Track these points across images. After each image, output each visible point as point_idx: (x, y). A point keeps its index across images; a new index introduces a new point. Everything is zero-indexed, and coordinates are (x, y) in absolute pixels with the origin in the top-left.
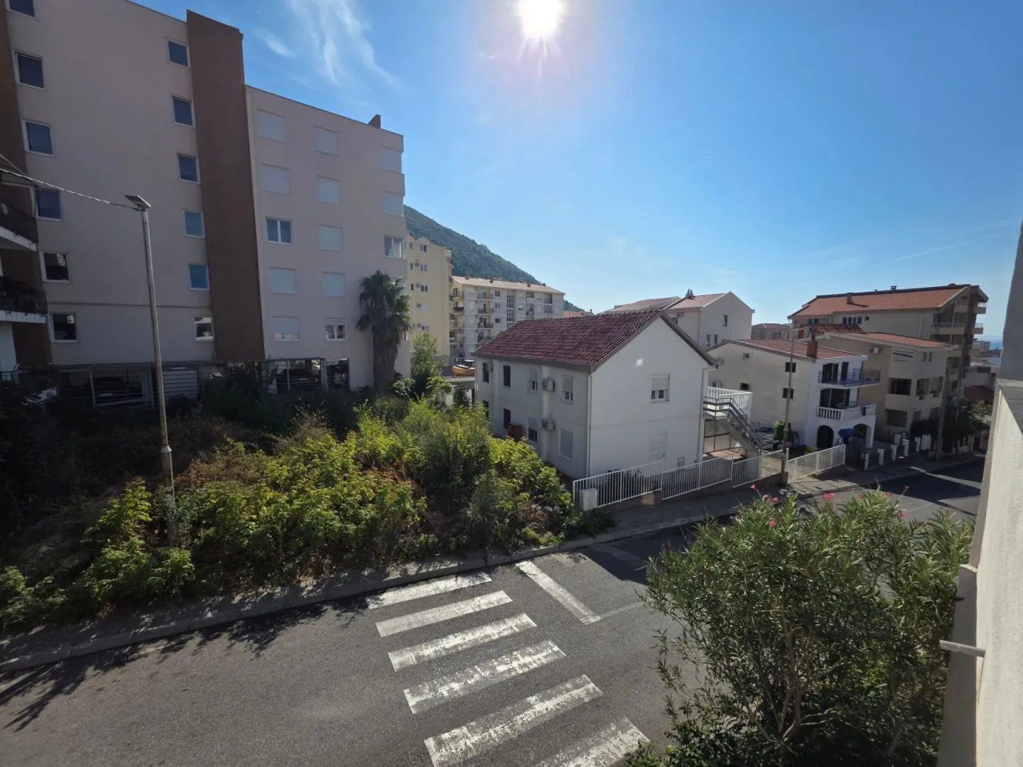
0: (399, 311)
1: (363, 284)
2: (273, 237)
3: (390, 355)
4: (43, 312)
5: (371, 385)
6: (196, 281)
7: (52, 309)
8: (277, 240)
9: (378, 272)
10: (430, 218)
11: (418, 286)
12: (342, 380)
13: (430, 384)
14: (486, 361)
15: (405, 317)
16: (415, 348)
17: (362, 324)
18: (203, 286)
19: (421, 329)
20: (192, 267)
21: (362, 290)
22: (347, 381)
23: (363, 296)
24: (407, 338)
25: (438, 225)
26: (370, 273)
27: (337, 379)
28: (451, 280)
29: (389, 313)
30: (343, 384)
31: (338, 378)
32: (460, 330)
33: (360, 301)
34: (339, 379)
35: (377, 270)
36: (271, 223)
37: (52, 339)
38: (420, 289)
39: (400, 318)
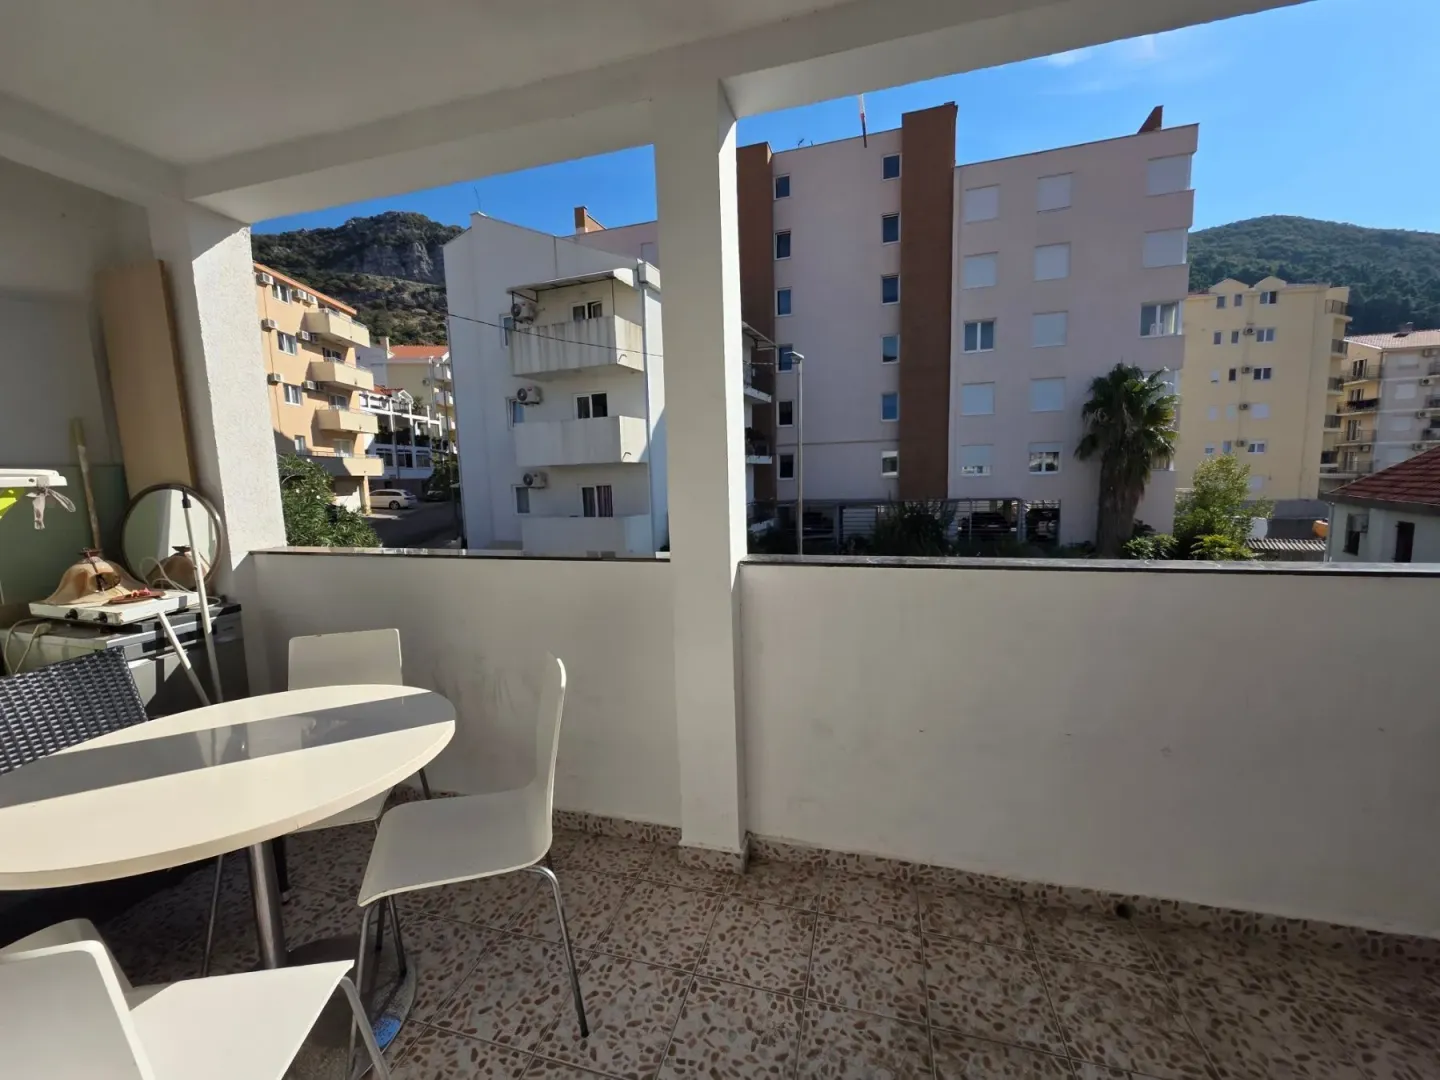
0: (1152, 424)
1: (1093, 388)
2: (970, 344)
3: (1127, 495)
4: (772, 454)
5: (1093, 540)
6: (888, 412)
7: (780, 451)
8: (975, 348)
9: (1119, 366)
10: (1339, 221)
11: (1247, 370)
12: (1049, 531)
13: (1201, 547)
14: (1355, 511)
15: (1162, 433)
16: (1195, 484)
17: (1086, 448)
18: (894, 417)
19: (1245, 449)
20: (885, 397)
21: (1089, 398)
22: (1056, 532)
23: (1089, 408)
24: (1172, 468)
25: (1361, 230)
26: (1104, 371)
27: (1041, 529)
28: (1340, 347)
29: (1132, 429)
30: (1050, 536)
31: (1042, 527)
32: (1361, 448)
33: (1084, 413)
34: (1044, 529)
35: (1119, 362)
36: (970, 328)
37: (778, 477)
38: (1252, 375)
39: (1151, 436)
